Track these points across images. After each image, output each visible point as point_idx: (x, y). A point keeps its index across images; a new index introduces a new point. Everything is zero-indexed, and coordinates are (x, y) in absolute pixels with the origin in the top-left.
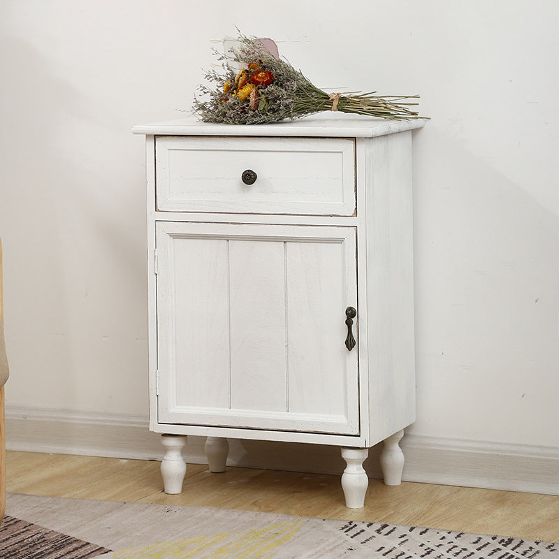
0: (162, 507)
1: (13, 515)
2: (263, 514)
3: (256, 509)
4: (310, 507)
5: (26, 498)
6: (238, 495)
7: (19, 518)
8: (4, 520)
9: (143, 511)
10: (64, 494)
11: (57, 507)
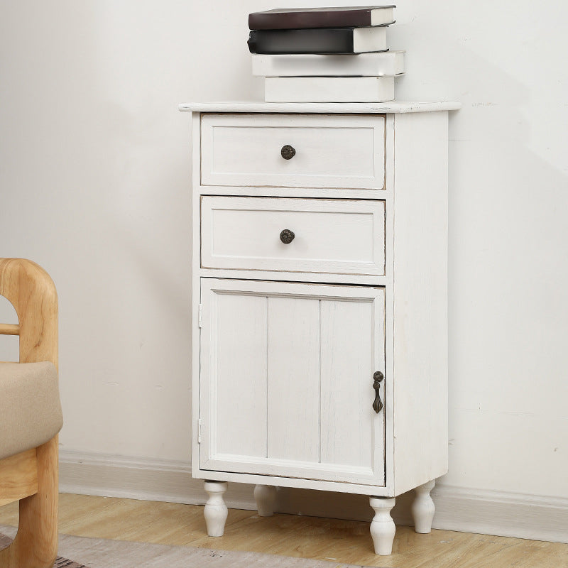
0: (208, 551)
1: (66, 557)
2: (304, 560)
3: (298, 554)
4: (349, 554)
5: (79, 540)
6: (281, 541)
7: (71, 559)
8: (58, 562)
9: (190, 554)
10: (116, 537)
11: (107, 549)
